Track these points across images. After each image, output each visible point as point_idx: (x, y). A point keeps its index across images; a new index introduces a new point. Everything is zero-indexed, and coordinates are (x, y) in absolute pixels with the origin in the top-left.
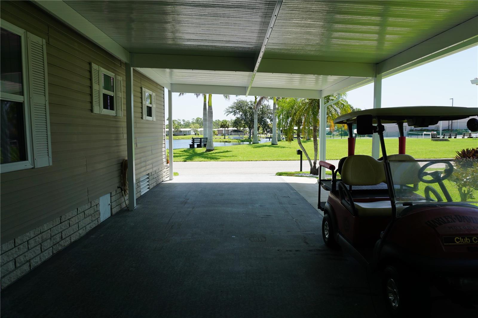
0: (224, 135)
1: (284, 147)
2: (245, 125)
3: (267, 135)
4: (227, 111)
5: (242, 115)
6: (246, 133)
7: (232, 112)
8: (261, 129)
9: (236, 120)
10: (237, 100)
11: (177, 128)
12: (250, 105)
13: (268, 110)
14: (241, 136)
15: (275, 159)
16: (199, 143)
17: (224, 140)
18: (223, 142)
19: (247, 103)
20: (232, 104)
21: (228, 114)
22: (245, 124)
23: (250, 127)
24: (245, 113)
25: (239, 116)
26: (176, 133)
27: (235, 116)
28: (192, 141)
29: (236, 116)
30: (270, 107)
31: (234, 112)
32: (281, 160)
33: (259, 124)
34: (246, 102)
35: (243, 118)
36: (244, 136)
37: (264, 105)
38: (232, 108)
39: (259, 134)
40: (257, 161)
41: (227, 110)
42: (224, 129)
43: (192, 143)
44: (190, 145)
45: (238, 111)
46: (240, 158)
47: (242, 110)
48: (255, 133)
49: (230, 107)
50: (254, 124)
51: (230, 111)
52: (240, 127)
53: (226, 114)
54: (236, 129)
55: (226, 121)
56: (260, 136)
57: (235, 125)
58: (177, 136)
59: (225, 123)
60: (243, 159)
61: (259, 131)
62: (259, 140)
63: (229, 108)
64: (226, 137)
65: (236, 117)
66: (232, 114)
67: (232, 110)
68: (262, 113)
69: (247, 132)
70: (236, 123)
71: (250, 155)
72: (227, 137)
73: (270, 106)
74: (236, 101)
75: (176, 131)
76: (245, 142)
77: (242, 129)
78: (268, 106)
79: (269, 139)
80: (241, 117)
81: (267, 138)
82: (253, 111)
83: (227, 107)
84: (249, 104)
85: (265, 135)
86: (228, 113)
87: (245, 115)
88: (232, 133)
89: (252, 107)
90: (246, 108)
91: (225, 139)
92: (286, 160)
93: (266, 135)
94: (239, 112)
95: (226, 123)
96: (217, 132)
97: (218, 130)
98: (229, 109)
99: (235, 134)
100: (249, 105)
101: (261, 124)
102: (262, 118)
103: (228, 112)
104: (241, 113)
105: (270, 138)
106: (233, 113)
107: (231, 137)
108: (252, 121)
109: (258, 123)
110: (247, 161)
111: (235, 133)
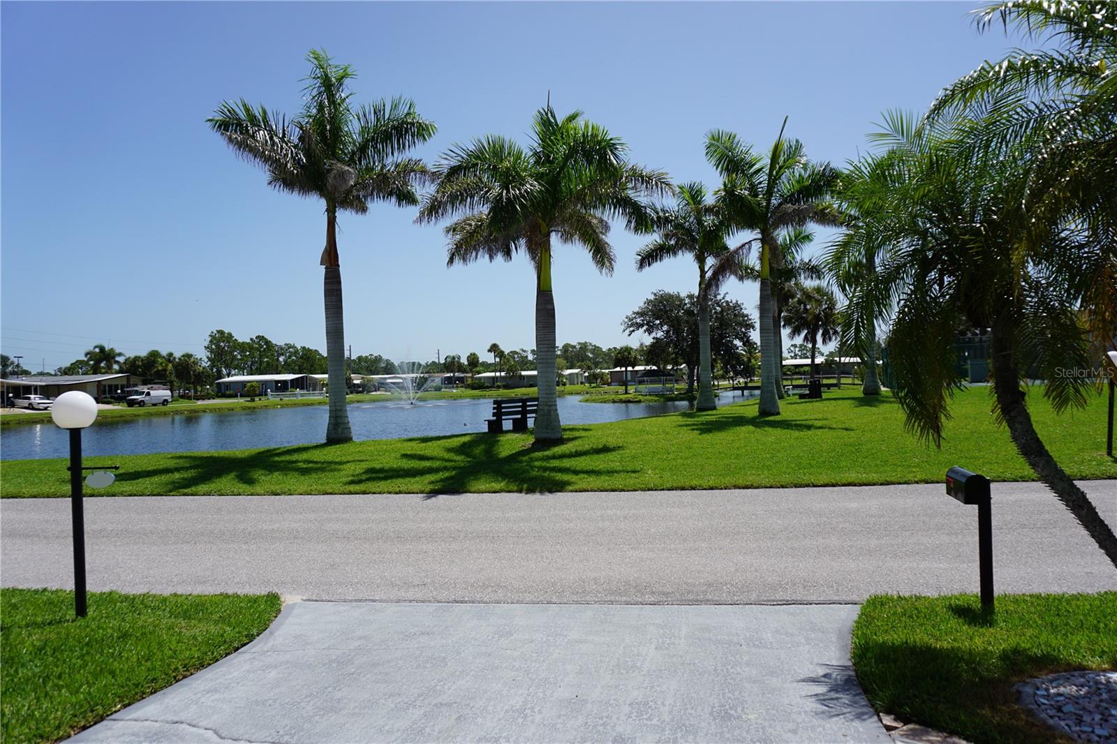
0: (625, 383)
1: (809, 427)
2: (676, 358)
3: (735, 382)
4: (630, 323)
5: (668, 332)
6: (680, 378)
7: (642, 326)
8: (719, 365)
9: (653, 345)
10: (655, 294)
11: (511, 371)
12: (688, 305)
13: (735, 315)
14: (667, 385)
15: (785, 479)
16: (519, 416)
17: (624, 397)
18: (621, 401)
19: (681, 300)
20: (642, 304)
21: (633, 331)
22: (677, 354)
23: (693, 362)
24: (675, 325)
25: (660, 334)
26: (510, 382)
27: (650, 334)
28: (494, 408)
29: (654, 335)
30: (741, 309)
31: (647, 324)
32: (815, 486)
33: (715, 355)
34: (678, 297)
35: (671, 340)
36: (676, 386)
37: (725, 304)
38: (642, 316)
39: (715, 378)
40: (716, 488)
41: (630, 320)
42: (623, 369)
43: (494, 415)
44: (490, 422)
45: (658, 322)
46: (650, 476)
47: (668, 318)
48: (702, 379)
49: (637, 313)
50: (699, 353)
51: (637, 323)
52: (667, 363)
53: (627, 332)
54: (655, 368)
55: (627, 350)
56: (716, 383)
57: (652, 359)
58: (513, 388)
59: (626, 354)
60: (658, 482)
61: (715, 371)
62: (716, 396)
63: (634, 316)
64: (629, 388)
65: (654, 338)
66: (641, 330)
67: (643, 321)
68: (721, 325)
69: (684, 374)
70: (654, 353)
71: (686, 458)
72: (631, 389)
73: (742, 306)
74: (652, 297)
75: (511, 377)
76: (677, 400)
77: (669, 367)
78: (735, 307)
79: (741, 391)
80: (665, 337)
81: (734, 389)
82: (696, 320)
83: (630, 314)
84: (687, 302)
85: (731, 382)
86: (632, 329)
87: (678, 331)
88: (645, 379)
89: (693, 311)
90: (678, 313)
91: (629, 396)
92: (833, 485)
93: (733, 381)
94: (661, 323)
95: (629, 353)
96: (609, 376)
97: (611, 372)
98: (635, 318)
99: (652, 382)
100: (686, 304)
101: (718, 353)
102: (722, 336)
103: (632, 325)
104: (665, 328)
105: (742, 389)
106: (645, 327)
107: (642, 388)
108: (695, 346)
109: (712, 350)
110: (676, 489)
111: (651, 378)
